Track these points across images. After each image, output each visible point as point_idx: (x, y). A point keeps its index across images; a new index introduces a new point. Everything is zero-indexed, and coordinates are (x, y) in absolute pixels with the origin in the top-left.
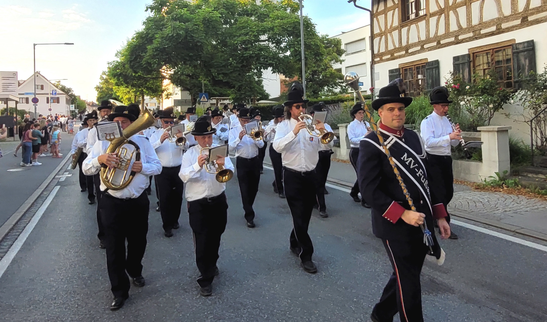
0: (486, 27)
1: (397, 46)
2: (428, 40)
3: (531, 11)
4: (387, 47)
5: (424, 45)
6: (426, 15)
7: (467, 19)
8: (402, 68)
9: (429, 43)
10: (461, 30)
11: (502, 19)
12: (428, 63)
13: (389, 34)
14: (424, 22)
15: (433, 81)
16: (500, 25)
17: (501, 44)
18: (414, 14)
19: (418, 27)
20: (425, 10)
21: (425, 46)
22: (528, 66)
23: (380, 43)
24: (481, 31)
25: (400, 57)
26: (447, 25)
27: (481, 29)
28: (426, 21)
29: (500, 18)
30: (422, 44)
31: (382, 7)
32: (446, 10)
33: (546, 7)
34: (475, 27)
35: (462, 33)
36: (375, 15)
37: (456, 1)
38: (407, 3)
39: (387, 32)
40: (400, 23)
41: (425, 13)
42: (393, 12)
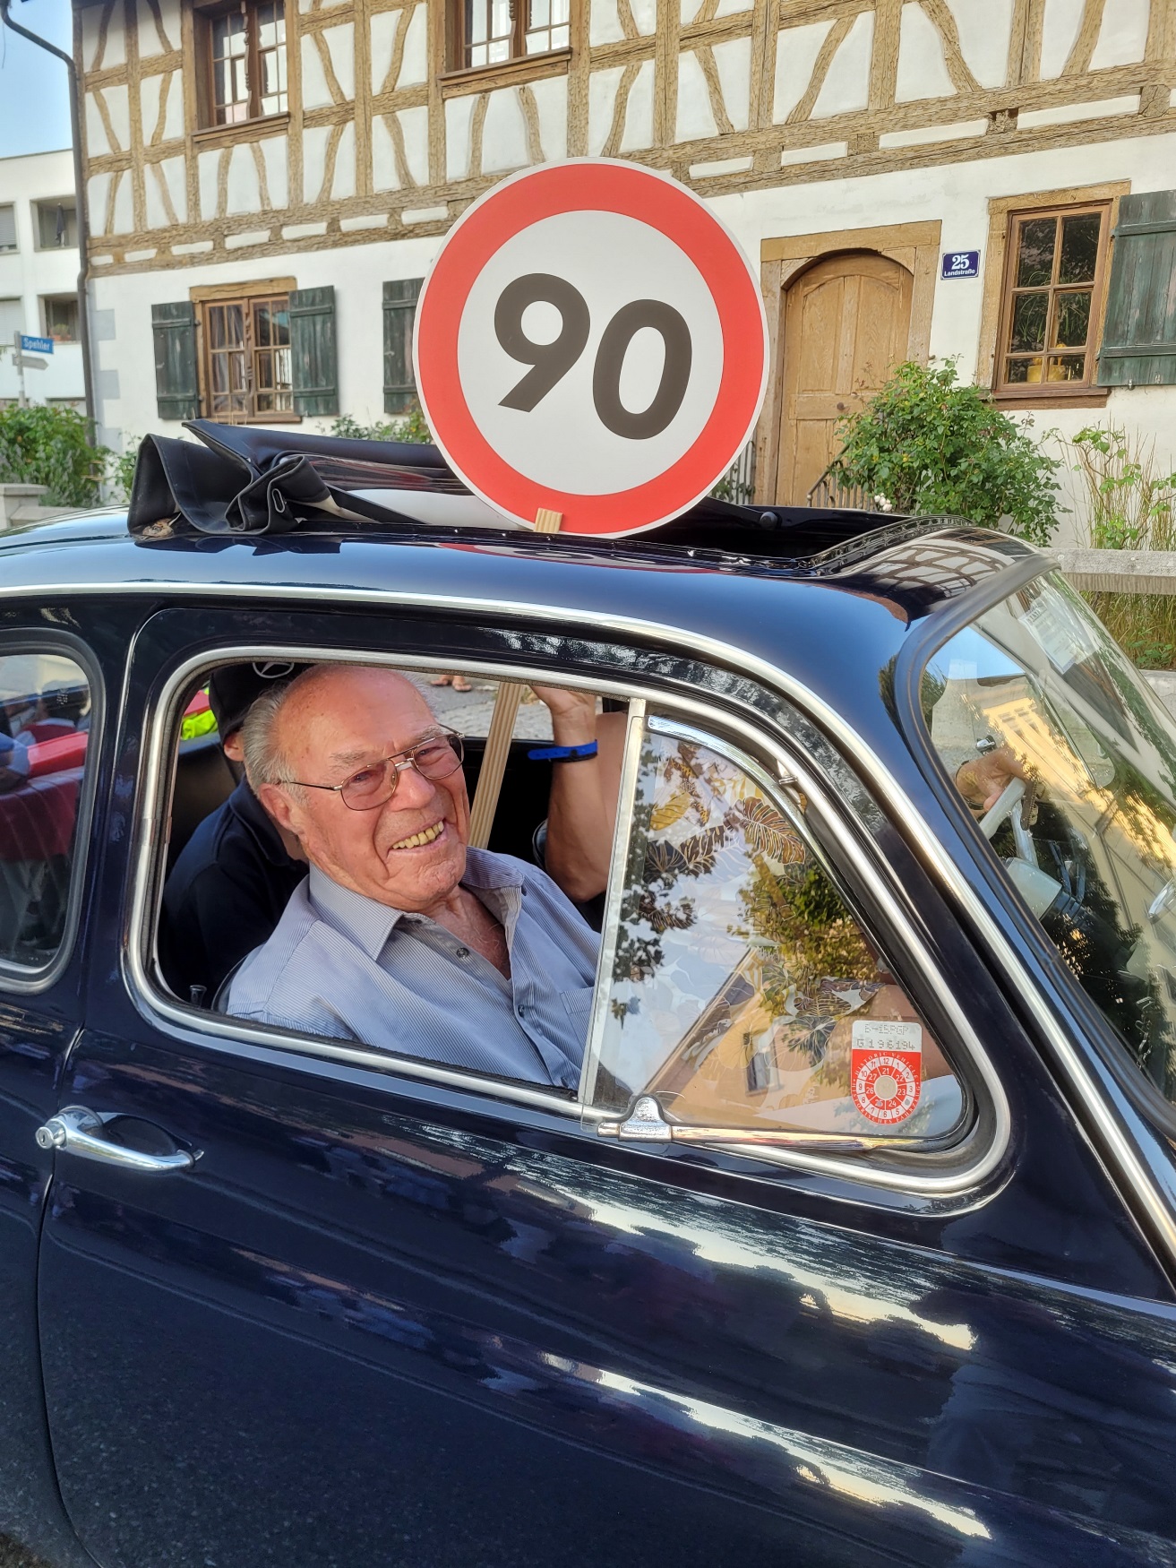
1: (182, 218)
2: (297, 213)
4: (140, 215)
5: (282, 226)
6: (288, 115)
7: (431, 154)
8: (203, 302)
9: (301, 223)
10: (408, 192)
12: (297, 296)
13: (147, 168)
14: (280, 140)
15: (313, 361)
18: (245, 106)
19: (259, 158)
20: (284, 98)
21: (289, 233)
23: (112, 198)
25: (194, 260)
26: (364, 163)
28: (290, 139)
30: (273, 219)
31: (115, 54)
32: (359, 111)
33: (665, 154)
34: (455, 187)
35: (411, 201)
36: (90, 80)
37: (396, 81)
38: (216, 57)
39: (141, 157)
40: (192, 130)
41: (285, 109)
42: (164, 81)
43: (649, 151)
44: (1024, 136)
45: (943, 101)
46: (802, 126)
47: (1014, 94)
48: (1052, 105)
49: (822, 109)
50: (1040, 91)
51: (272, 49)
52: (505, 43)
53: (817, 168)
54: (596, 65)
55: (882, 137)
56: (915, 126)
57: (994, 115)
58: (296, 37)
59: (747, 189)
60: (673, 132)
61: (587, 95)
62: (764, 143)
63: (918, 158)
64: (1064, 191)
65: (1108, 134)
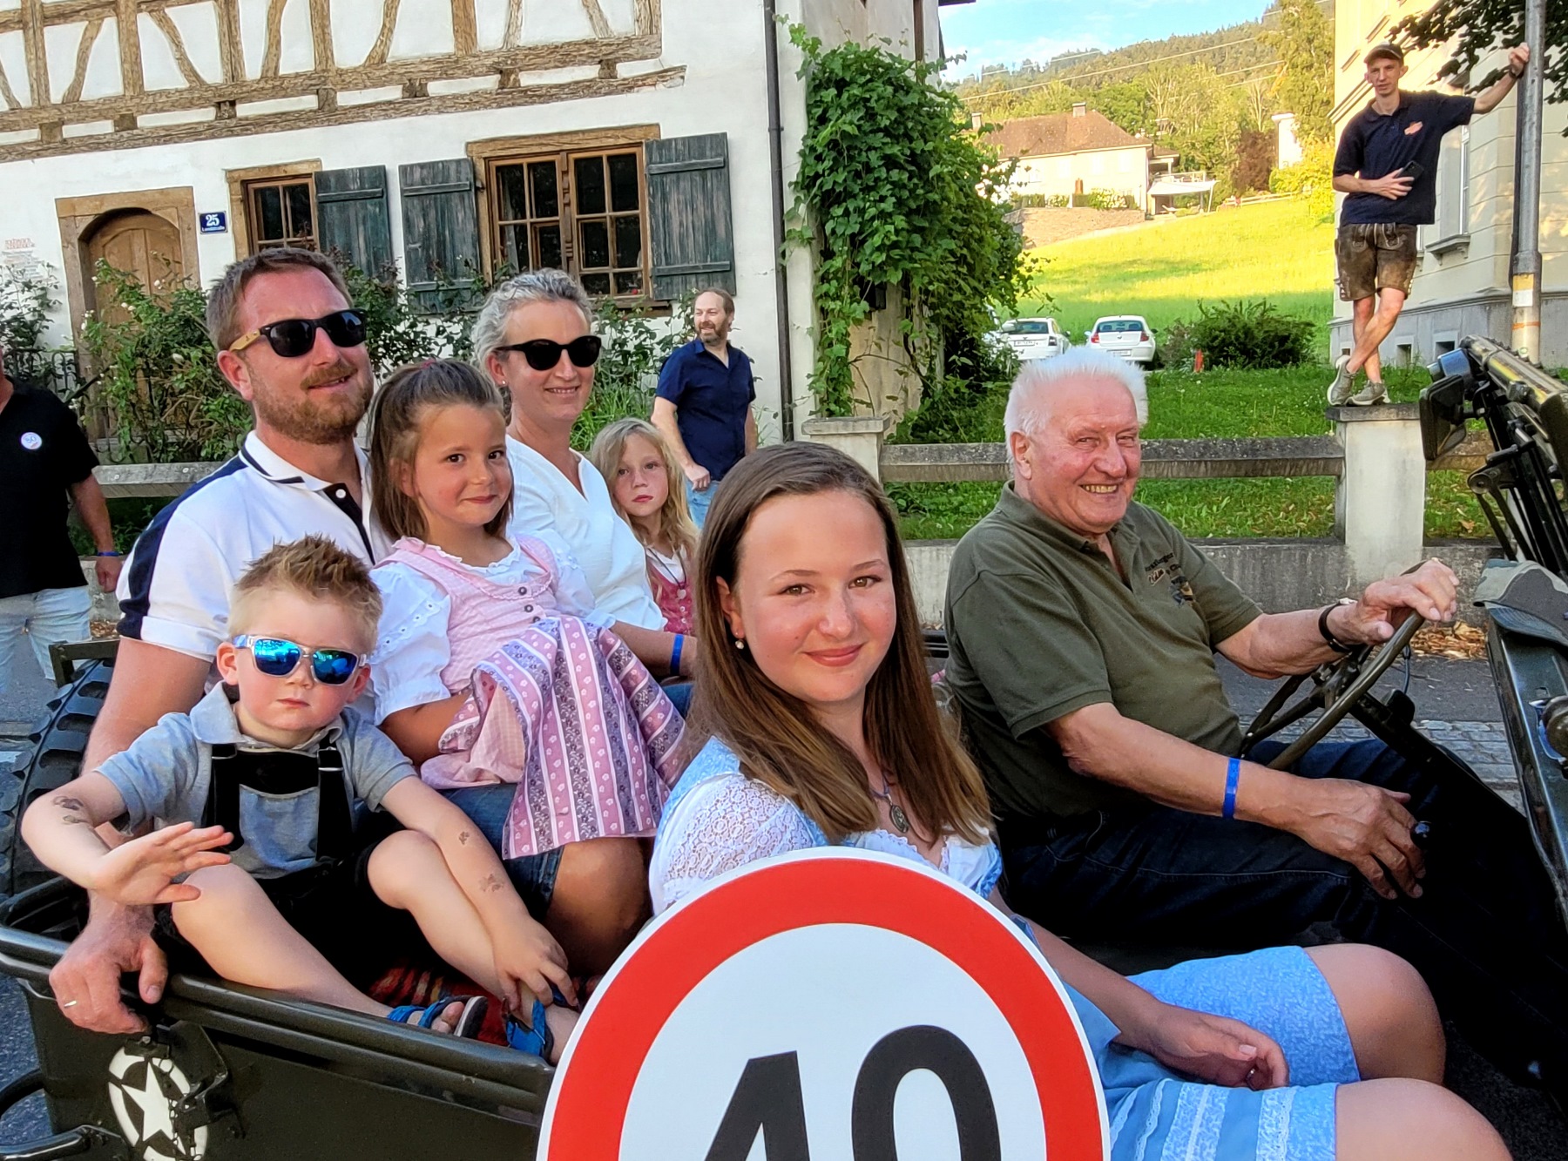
44: (243, 122)
45: (180, 92)
46: (75, 106)
47: (230, 89)
48: (260, 99)
49: (89, 93)
50: (249, 88)
53: (92, 141)
55: (139, 118)
56: (162, 110)
57: (218, 105)
59: (39, 156)
62: (46, 118)
63: (167, 136)
64: (278, 166)
65: (302, 124)
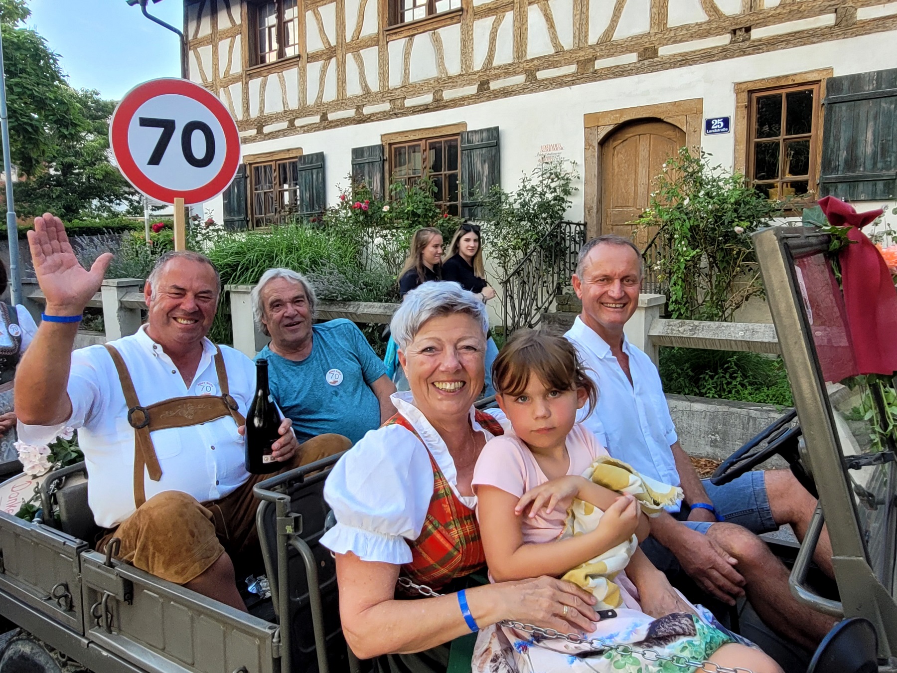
0: (414, 94)
1: (240, 117)
2: (304, 111)
3: (496, 71)
5: (294, 119)
6: (299, 56)
7: (380, 73)
9: (306, 116)
10: (367, 95)
11: (445, 80)
12: (303, 158)
13: (222, 91)
14: (295, 70)
16: (439, 94)
17: (440, 130)
18: (275, 53)
19: (282, 81)
20: (297, 46)
21: (298, 123)
22: (488, 177)
24: (406, 101)
25: (246, 140)
26: (342, 81)
27: (405, 98)
28: (300, 69)
29: (441, 78)
30: (291, 116)
31: (206, 28)
32: (339, 52)
33: (521, 66)
34: (394, 91)
35: (369, 101)
36: (192, 44)
37: (360, 33)
38: (260, 27)
39: (218, 84)
40: (246, 67)
41: (297, 53)
42: (231, 41)
43: (510, 65)
44: (756, 44)
45: (700, 24)
46: (608, 45)
47: (748, 18)
48: (774, 23)
49: (620, 34)
50: (765, 15)
51: (291, 20)
52: (424, 7)
53: (618, 69)
54: (478, 17)
55: (660, 49)
56: (681, 41)
57: (734, 32)
58: (303, 13)
59: (573, 84)
60: (526, 53)
61: (472, 34)
62: (583, 56)
63: (684, 60)
64: (786, 76)
65: (815, 40)
